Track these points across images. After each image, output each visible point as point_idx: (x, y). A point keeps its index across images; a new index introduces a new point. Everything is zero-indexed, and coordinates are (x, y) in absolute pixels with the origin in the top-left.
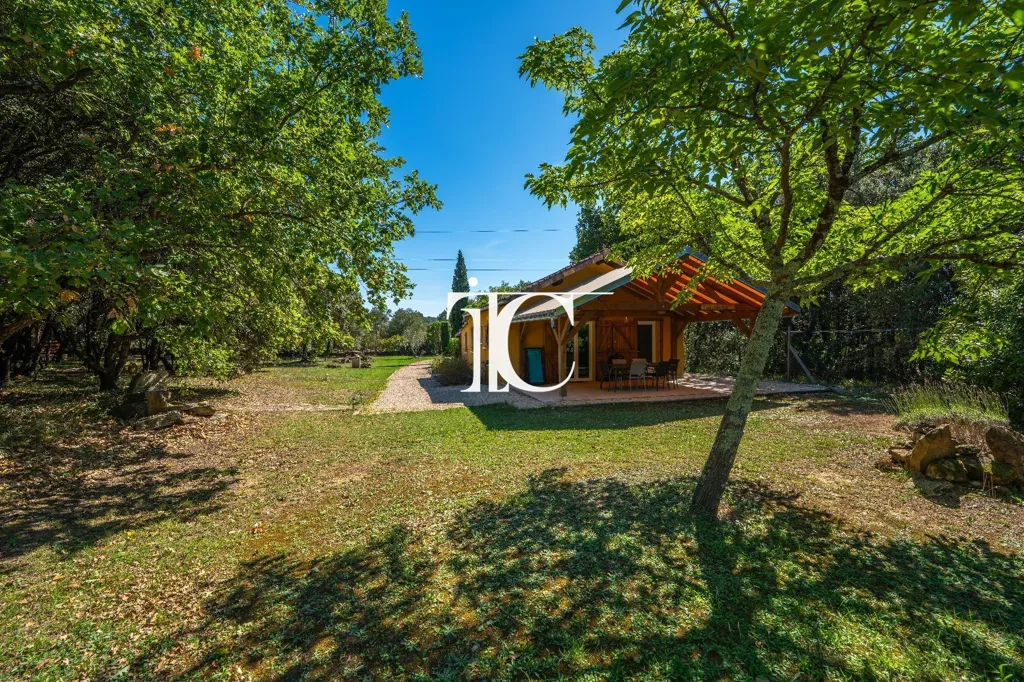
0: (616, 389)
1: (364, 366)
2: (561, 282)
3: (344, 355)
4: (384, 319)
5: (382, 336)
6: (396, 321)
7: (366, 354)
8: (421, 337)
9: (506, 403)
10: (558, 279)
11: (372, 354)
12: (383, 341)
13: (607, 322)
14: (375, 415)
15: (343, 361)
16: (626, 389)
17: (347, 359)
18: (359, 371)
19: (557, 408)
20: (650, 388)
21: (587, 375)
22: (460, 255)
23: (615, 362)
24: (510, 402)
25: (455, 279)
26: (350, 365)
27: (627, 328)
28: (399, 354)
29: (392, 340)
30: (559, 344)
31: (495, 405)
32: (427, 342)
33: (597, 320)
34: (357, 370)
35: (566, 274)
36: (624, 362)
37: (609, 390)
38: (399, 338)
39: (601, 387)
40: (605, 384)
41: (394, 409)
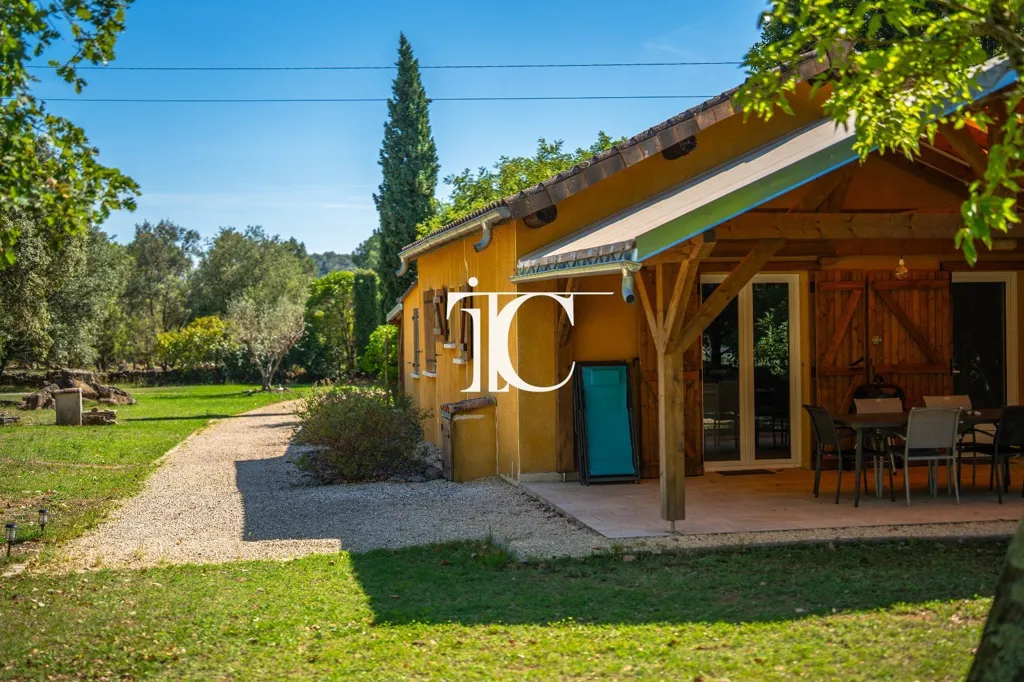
0: (862, 496)
1: (95, 421)
2: (690, 144)
3: (36, 383)
4: (177, 262)
5: (172, 320)
6: (213, 268)
7: (113, 378)
8: (287, 321)
9: (489, 541)
10: (679, 135)
11: (132, 378)
12: (165, 339)
13: (848, 276)
14: (72, 576)
15: (32, 404)
16: (894, 495)
17: (42, 395)
18: (76, 434)
19: (642, 557)
20: (972, 493)
21: (784, 451)
22: (405, 52)
23: (864, 406)
24: (498, 538)
25: (389, 131)
26: (50, 415)
27: (916, 294)
28: (218, 377)
29: (197, 331)
30: (661, 350)
31: (454, 546)
32: (308, 341)
33: (814, 267)
34: (70, 430)
35: (703, 121)
36: (894, 405)
37: (838, 497)
38: (218, 324)
39: (816, 491)
40: (829, 481)
41: (137, 557)
